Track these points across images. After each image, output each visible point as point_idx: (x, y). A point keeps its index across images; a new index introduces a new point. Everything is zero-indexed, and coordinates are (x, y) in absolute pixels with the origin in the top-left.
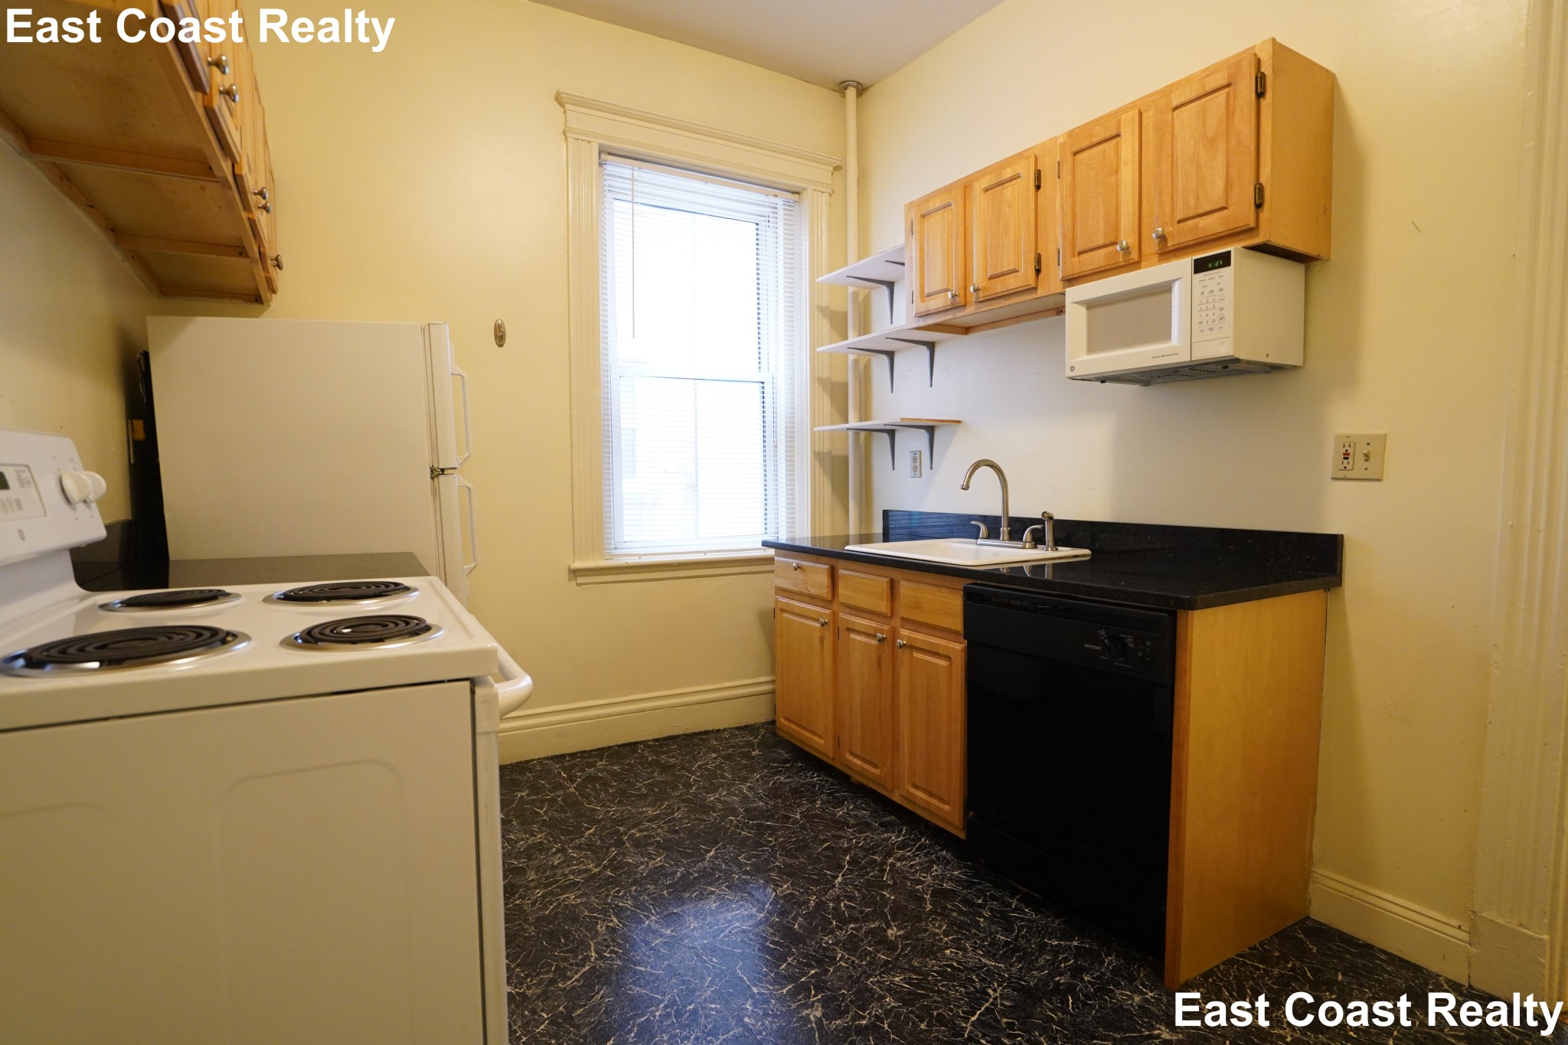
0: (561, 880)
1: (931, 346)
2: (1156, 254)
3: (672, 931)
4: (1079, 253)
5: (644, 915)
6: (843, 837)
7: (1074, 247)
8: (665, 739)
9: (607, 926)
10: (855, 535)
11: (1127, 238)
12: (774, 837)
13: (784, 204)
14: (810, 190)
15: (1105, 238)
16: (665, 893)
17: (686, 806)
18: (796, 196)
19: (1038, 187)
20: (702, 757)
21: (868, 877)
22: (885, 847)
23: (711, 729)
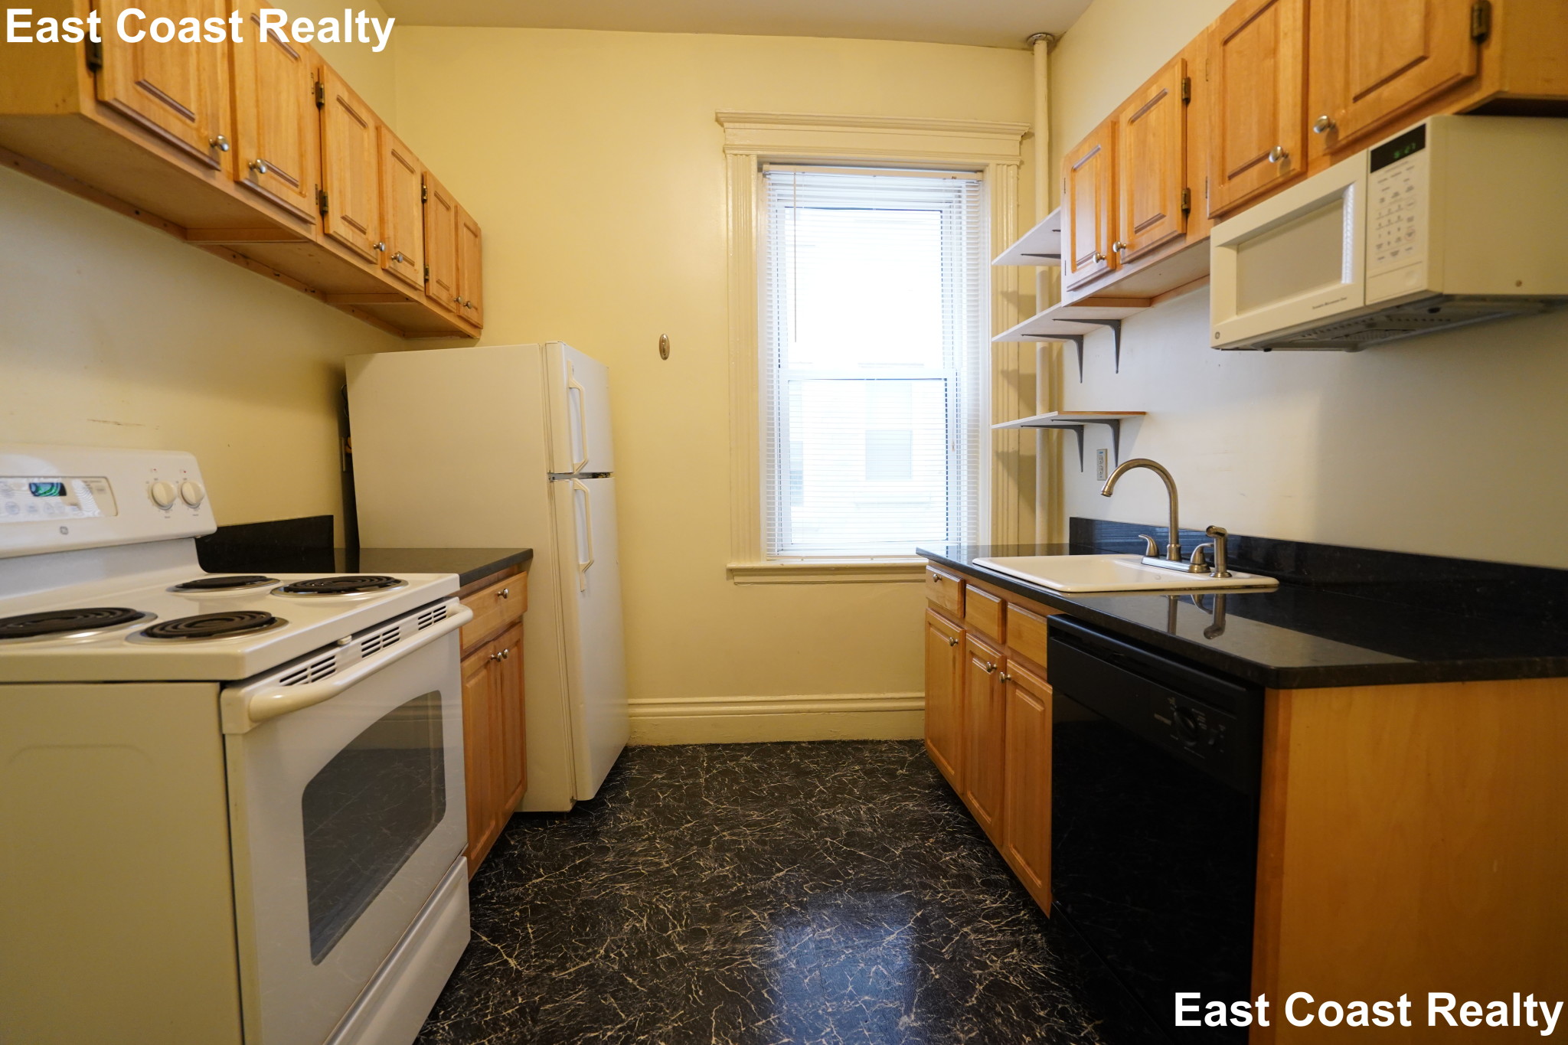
0: (630, 868)
1: (1116, 325)
2: (1324, 155)
3: (684, 949)
4: (1231, 177)
5: (673, 924)
6: (931, 887)
7: (1223, 170)
8: (821, 743)
9: (634, 926)
10: (1042, 545)
11: (1288, 141)
12: (857, 870)
13: (967, 186)
14: (992, 166)
15: (1259, 149)
16: (708, 905)
17: (793, 817)
18: (979, 174)
19: (1186, 101)
20: (844, 767)
21: (926, 944)
22: (971, 911)
23: (871, 739)
